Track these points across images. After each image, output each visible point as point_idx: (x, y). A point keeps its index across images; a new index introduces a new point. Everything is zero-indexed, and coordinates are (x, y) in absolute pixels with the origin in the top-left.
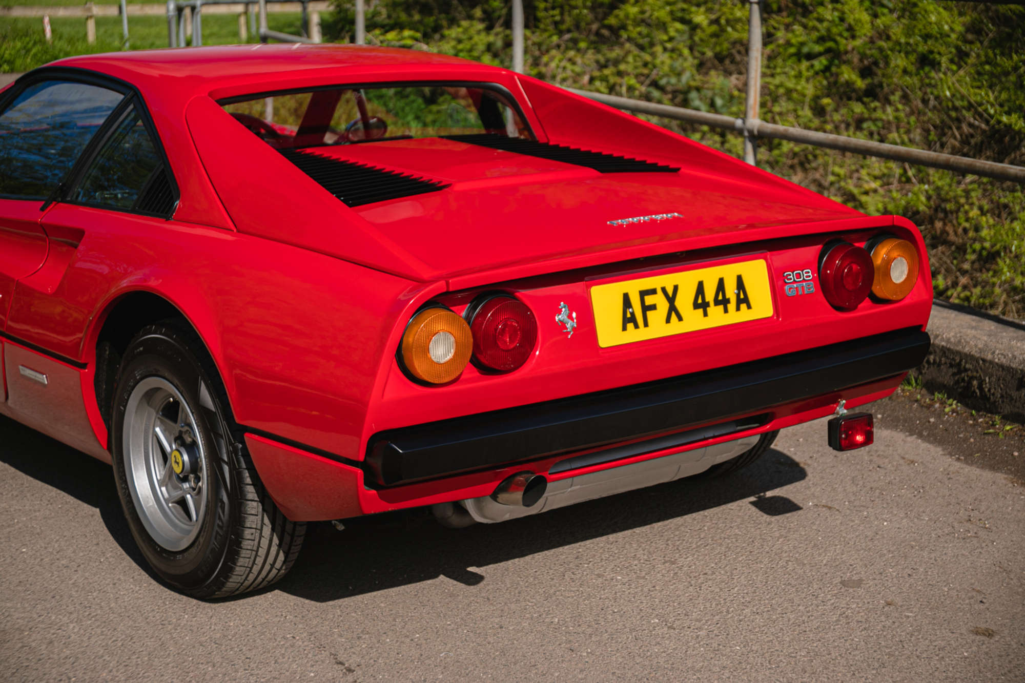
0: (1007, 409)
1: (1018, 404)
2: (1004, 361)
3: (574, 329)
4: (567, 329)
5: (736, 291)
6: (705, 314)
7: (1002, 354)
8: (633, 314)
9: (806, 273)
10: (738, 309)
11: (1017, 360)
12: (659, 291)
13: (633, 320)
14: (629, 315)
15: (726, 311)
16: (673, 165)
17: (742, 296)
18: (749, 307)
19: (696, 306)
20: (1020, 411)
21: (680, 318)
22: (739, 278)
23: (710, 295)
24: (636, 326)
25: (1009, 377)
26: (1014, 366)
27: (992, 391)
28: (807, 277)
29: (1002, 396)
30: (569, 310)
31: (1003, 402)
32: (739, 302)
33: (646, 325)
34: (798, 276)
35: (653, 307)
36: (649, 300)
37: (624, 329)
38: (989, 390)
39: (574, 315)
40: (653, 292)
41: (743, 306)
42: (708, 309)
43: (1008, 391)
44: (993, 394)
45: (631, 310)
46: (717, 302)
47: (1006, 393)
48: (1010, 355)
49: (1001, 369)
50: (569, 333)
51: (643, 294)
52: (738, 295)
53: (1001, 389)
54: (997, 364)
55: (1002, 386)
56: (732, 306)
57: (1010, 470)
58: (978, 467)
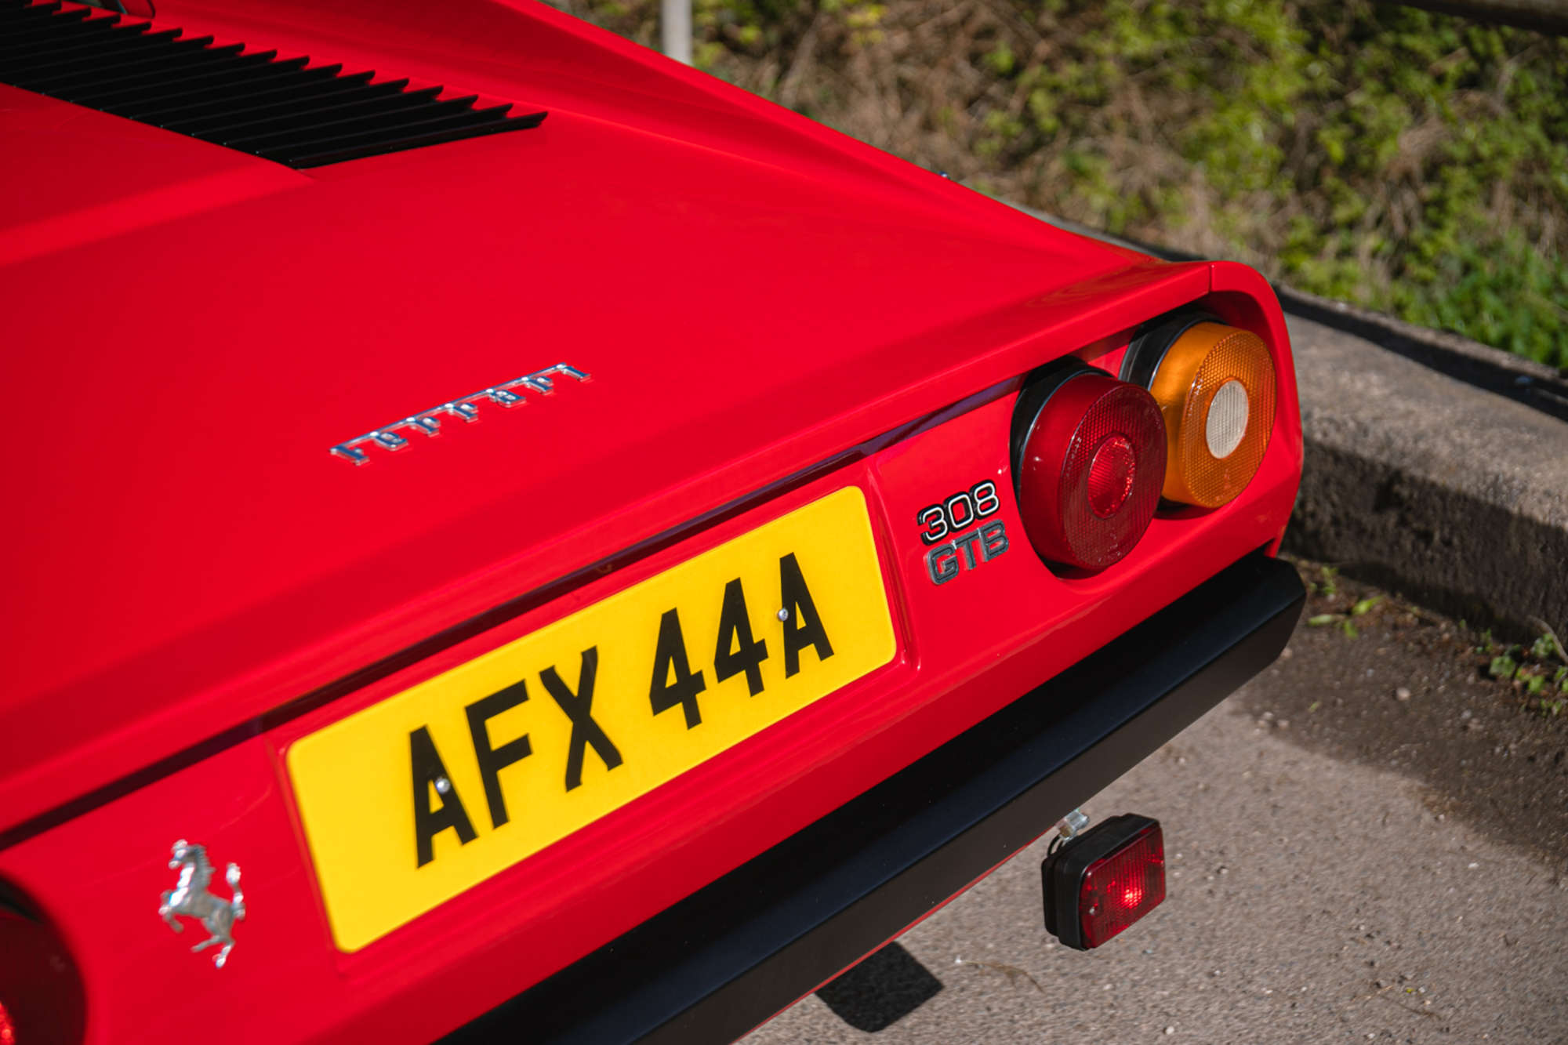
0: (1350, 552)
1: (1378, 544)
2: (1337, 439)
3: (238, 929)
4: (207, 935)
5: (783, 613)
6: (693, 718)
7: (1331, 420)
8: (451, 798)
9: (981, 495)
10: (792, 667)
11: (1371, 439)
12: (536, 690)
13: (454, 816)
14: (436, 805)
15: (756, 686)
16: (523, 104)
17: (801, 623)
18: (825, 651)
19: (660, 699)
20: (1385, 560)
21: (611, 757)
22: (790, 568)
23: (701, 655)
24: (467, 834)
25: (1351, 479)
26: (1366, 453)
27: (1310, 507)
28: (984, 507)
29: (1335, 521)
30: (212, 864)
31: (1338, 535)
32: (794, 641)
33: (499, 815)
34: (961, 509)
35: (520, 749)
36: (501, 730)
37: (425, 855)
38: (1302, 505)
39: (234, 874)
40: (515, 695)
41: (808, 654)
42: (699, 697)
43: (1352, 510)
44: (1313, 515)
45: (441, 784)
46: (726, 667)
47: (1347, 514)
48: (1352, 425)
49: (1330, 459)
50: (217, 949)
51: (479, 714)
52: (789, 624)
53: (1333, 505)
54: (1320, 446)
55: (1335, 498)
56: (772, 667)
57: (1405, 755)
58: (1330, 755)
